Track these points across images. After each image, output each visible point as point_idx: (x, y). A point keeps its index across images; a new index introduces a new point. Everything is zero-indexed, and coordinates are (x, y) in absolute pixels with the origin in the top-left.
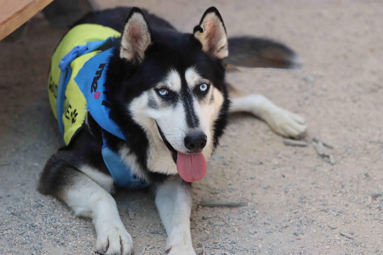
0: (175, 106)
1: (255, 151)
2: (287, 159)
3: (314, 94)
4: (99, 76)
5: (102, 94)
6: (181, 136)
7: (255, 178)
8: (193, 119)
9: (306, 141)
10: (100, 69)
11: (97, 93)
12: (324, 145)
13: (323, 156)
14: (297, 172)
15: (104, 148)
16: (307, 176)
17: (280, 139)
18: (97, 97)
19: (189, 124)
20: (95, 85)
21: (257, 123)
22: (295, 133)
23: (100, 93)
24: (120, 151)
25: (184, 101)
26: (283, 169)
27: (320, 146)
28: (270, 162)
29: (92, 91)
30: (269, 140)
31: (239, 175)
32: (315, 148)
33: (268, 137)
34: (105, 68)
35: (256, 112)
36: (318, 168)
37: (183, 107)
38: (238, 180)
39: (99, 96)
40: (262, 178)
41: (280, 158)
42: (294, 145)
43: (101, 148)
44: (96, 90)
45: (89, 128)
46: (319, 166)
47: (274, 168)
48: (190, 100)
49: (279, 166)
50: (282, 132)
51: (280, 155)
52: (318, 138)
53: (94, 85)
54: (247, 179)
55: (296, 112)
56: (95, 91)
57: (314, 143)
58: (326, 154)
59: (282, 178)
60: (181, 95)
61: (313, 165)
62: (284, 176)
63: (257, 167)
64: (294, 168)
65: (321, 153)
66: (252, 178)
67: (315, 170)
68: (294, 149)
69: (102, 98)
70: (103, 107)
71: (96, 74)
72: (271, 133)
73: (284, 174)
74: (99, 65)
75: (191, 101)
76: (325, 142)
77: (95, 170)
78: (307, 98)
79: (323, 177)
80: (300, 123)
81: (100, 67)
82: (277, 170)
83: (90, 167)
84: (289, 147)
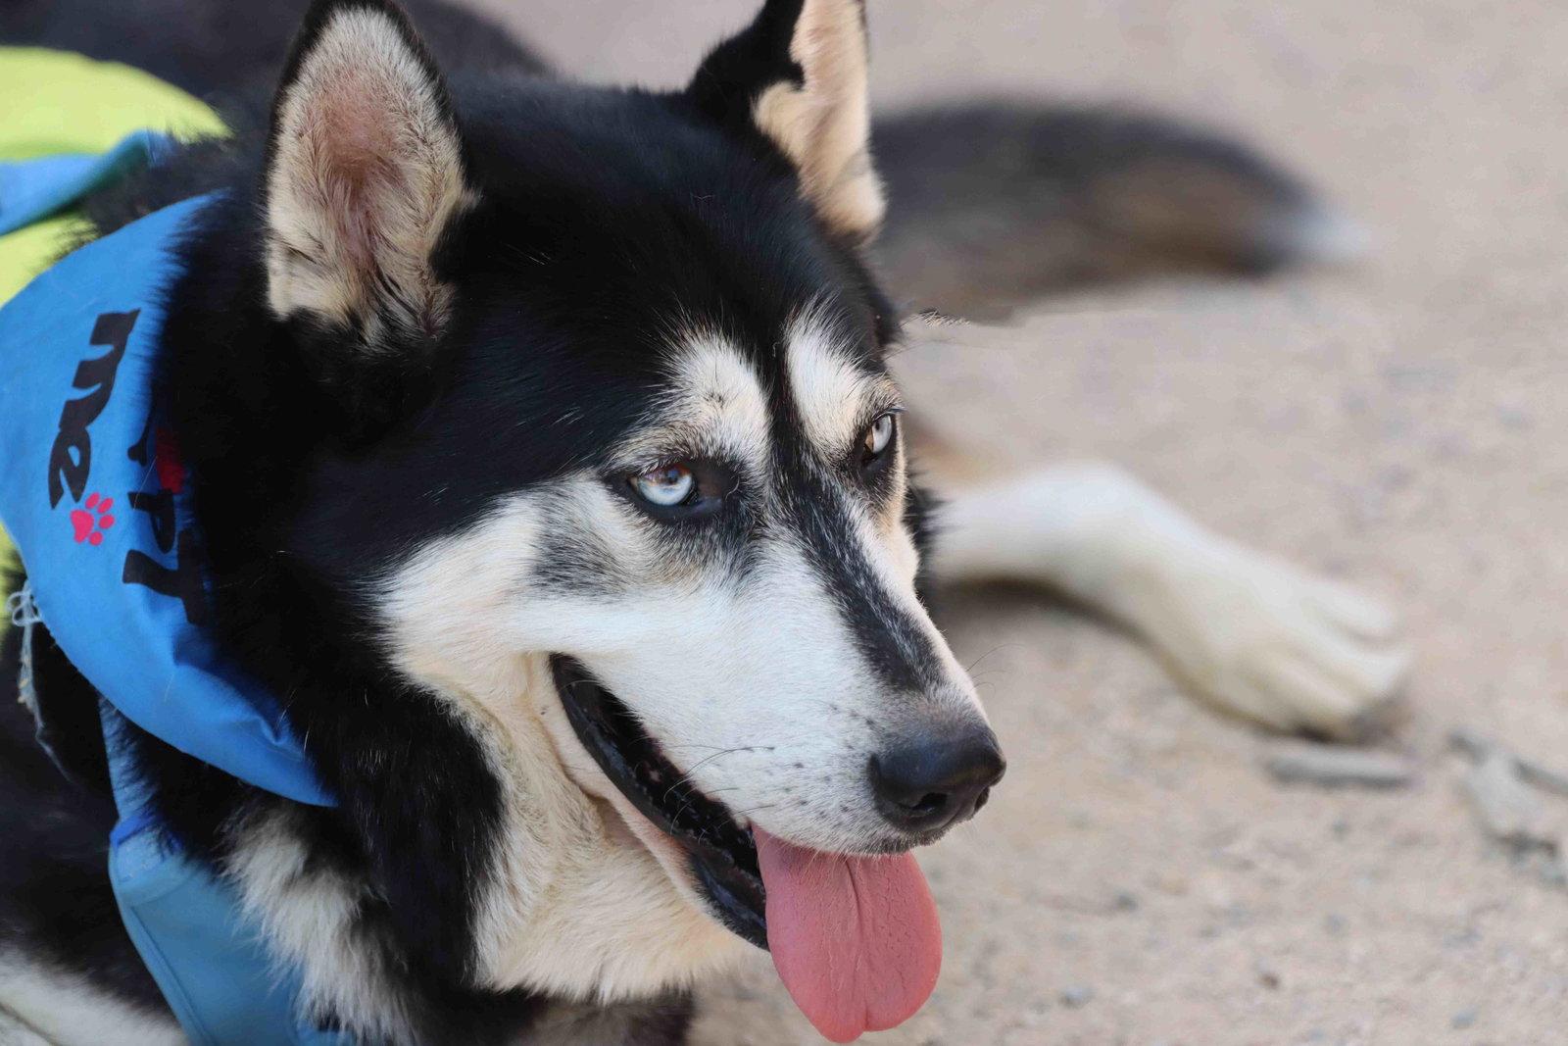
0: (746, 566)
1: (1081, 824)
2: (1287, 870)
3: (1447, 451)
4: (99, 390)
5: (123, 512)
6: (845, 751)
7: (1089, 996)
8: (899, 638)
9: (1409, 753)
10: (104, 350)
11: (89, 504)
12: (1526, 773)
13: (1519, 844)
14: (1357, 948)
15: (121, 842)
16: (1420, 978)
17: (1240, 743)
18: (95, 528)
19: (883, 671)
20: (75, 454)
21: (1088, 646)
22: (1333, 701)
23: (108, 503)
24: (237, 861)
25: (802, 528)
26: (1265, 937)
27: (1496, 779)
28: (1179, 890)
29: (55, 495)
30: (1171, 752)
31: (989, 981)
32: (1465, 796)
33: (1157, 734)
34: (139, 342)
35: (1078, 578)
36: (1487, 921)
37: (805, 568)
38: (980, 1013)
39: (107, 522)
40: (1130, 998)
41: (1245, 865)
42: (1331, 782)
43: (107, 842)
44: (82, 489)
45: (40, 724)
46: (1497, 906)
47: (1208, 933)
48: (834, 520)
49: (1237, 915)
50: (1250, 702)
51: (1241, 847)
52: (1477, 727)
53: (68, 458)
54: (1041, 1007)
55: (1336, 568)
56: (77, 497)
57: (1459, 766)
58: (1539, 828)
59: (1264, 996)
60: (777, 492)
61: (1458, 907)
62: (1271, 982)
63: (1097, 929)
64: (1334, 926)
65: (1506, 824)
66: (1068, 1002)
67: (1470, 936)
68: (1332, 806)
69: (124, 533)
70: (136, 591)
71: (80, 381)
72: (1177, 707)
73: (1273, 965)
74: (90, 324)
75: (842, 529)
76: (1530, 755)
77: (67, 980)
78: (1399, 479)
79: (1522, 976)
80: (1364, 639)
81: (97, 338)
82: (1230, 941)
83: (35, 967)
84: (1301, 797)
